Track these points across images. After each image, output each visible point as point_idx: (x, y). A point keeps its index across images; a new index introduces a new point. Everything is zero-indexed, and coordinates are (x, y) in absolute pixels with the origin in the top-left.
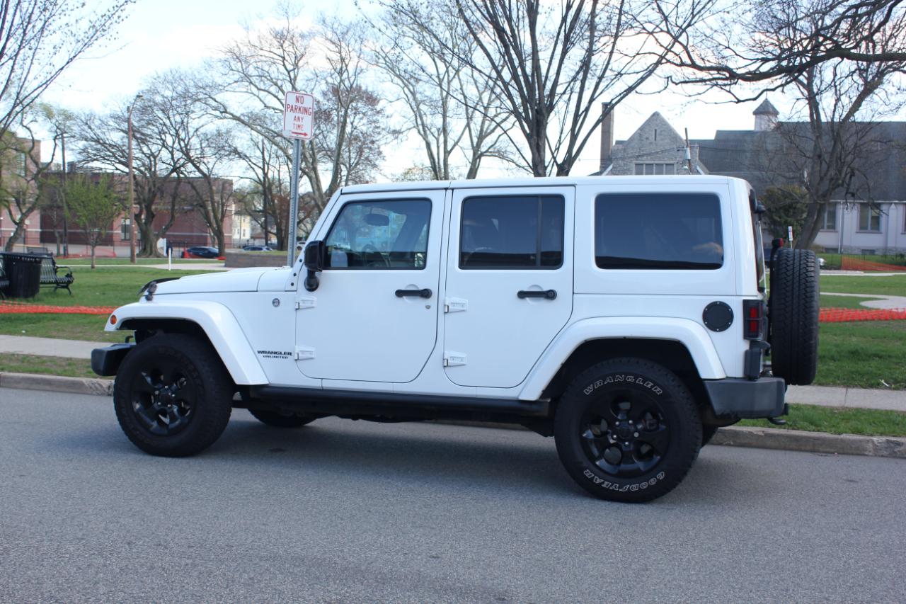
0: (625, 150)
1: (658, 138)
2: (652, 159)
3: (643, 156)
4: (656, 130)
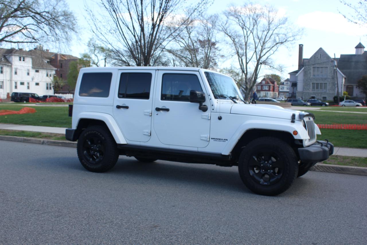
0: (309, 62)
1: (321, 57)
2: (319, 65)
3: (316, 64)
4: (321, 55)
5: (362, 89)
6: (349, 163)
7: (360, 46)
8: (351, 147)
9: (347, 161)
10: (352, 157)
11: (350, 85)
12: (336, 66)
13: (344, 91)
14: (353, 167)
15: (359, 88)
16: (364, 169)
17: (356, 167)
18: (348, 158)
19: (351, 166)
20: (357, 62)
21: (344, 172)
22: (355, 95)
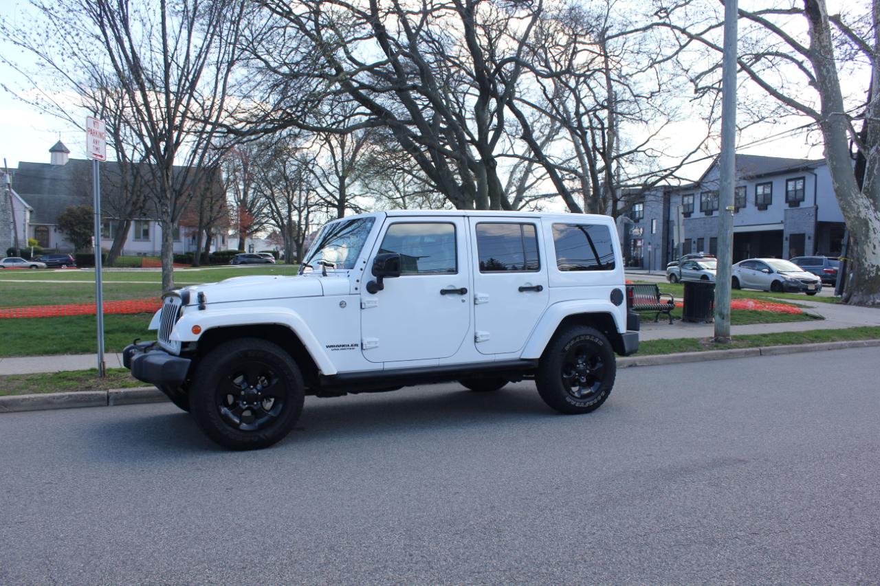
5: (67, 234)
6: (19, 388)
7: (58, 149)
8: (28, 355)
9: (17, 383)
10: (28, 375)
11: (43, 226)
12: (9, 184)
13: (29, 238)
14: (27, 396)
15: (63, 231)
16: (50, 397)
17: (33, 396)
18: (18, 379)
19: (23, 394)
20: (54, 180)
21: (8, 410)
22: (52, 246)
